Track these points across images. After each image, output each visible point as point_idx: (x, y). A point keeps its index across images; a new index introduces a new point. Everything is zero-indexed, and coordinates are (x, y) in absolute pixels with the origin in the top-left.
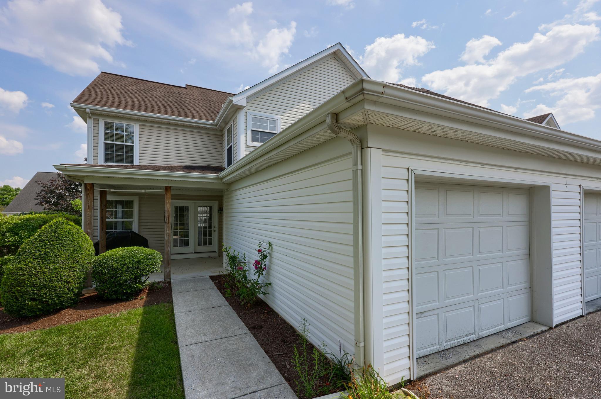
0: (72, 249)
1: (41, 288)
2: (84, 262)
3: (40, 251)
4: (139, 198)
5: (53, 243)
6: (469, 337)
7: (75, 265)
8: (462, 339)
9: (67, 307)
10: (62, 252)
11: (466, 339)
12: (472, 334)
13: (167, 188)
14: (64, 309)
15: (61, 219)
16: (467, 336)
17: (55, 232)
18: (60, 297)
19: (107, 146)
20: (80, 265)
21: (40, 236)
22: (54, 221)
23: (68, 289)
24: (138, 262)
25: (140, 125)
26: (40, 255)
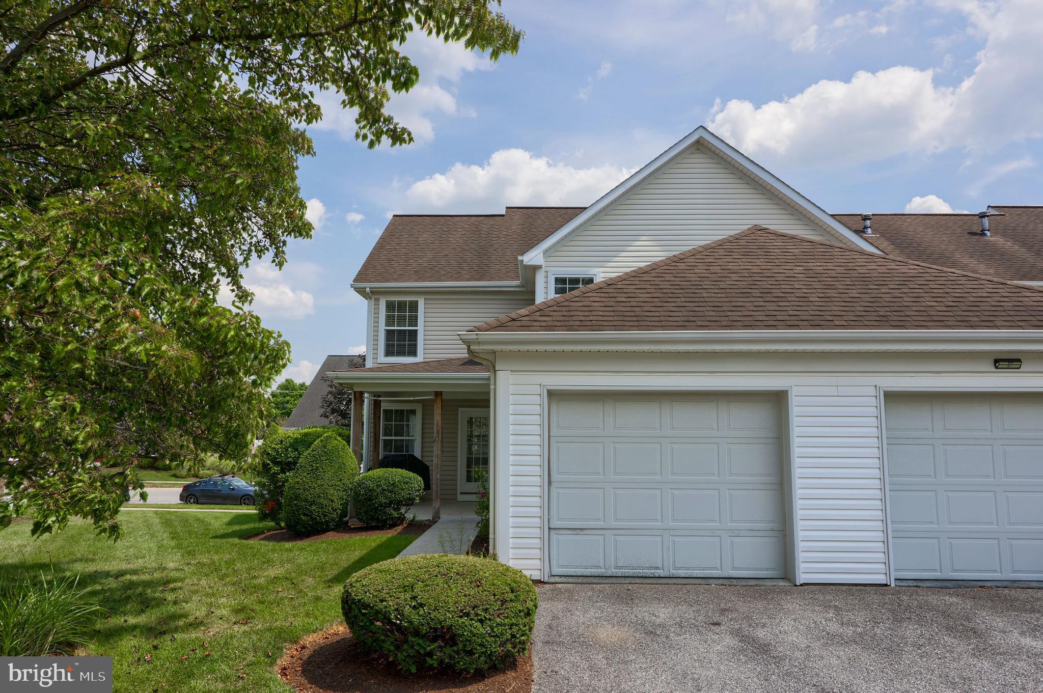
0: (337, 466)
1: (312, 504)
2: (347, 482)
3: (312, 466)
4: (423, 406)
5: (323, 458)
6: (653, 571)
7: (339, 483)
8: (641, 571)
9: (332, 530)
10: (329, 468)
11: (648, 572)
12: (657, 568)
13: (438, 394)
14: (329, 531)
15: (330, 433)
16: (648, 568)
17: (325, 447)
18: (326, 516)
19: (389, 334)
20: (344, 484)
21: (313, 451)
22: (325, 435)
23: (332, 508)
24: (393, 484)
25: (425, 299)
26: (312, 470)
